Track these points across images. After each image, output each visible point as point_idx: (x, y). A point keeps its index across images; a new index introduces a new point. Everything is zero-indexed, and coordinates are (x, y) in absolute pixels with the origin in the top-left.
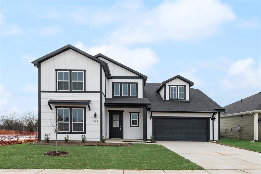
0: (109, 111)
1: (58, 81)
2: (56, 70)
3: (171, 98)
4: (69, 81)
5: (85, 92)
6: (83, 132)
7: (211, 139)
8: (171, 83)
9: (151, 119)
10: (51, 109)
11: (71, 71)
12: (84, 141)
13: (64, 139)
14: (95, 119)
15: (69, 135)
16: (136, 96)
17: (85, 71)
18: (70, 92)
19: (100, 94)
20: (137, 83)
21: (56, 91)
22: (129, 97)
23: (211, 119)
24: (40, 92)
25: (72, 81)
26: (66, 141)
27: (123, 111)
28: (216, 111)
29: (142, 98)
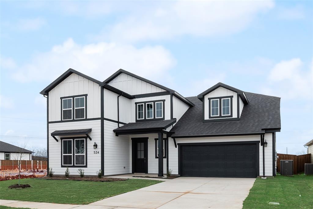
0: (132, 139)
1: (63, 110)
2: (61, 98)
3: (211, 116)
4: (72, 109)
5: (86, 119)
6: (85, 165)
7: (261, 174)
8: (211, 95)
9: (176, 147)
10: (57, 141)
11: (73, 97)
12: (82, 176)
13: (64, 174)
14: (95, 150)
15: (69, 168)
16: (162, 117)
17: (86, 95)
18: (74, 121)
19: (100, 120)
20: (164, 101)
21: (61, 121)
22: (155, 119)
23: (260, 144)
24: (48, 123)
25: (75, 108)
26: (67, 176)
27: (148, 138)
28: (264, 132)
29: (170, 119)
